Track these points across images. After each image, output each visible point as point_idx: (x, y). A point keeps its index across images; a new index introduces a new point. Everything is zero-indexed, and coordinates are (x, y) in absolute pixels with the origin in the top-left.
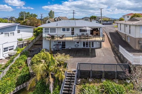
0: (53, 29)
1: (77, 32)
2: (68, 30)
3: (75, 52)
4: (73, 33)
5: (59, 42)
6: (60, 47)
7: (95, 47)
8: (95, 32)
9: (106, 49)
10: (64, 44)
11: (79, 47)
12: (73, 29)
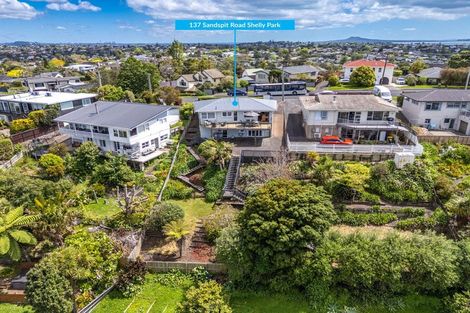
0: (212, 114)
1: (241, 118)
2: (230, 114)
3: (240, 141)
4: (236, 119)
5: (219, 130)
6: (221, 136)
7: (263, 135)
8: (264, 117)
9: (276, 138)
10: (225, 132)
11: (244, 136)
12: (236, 114)
